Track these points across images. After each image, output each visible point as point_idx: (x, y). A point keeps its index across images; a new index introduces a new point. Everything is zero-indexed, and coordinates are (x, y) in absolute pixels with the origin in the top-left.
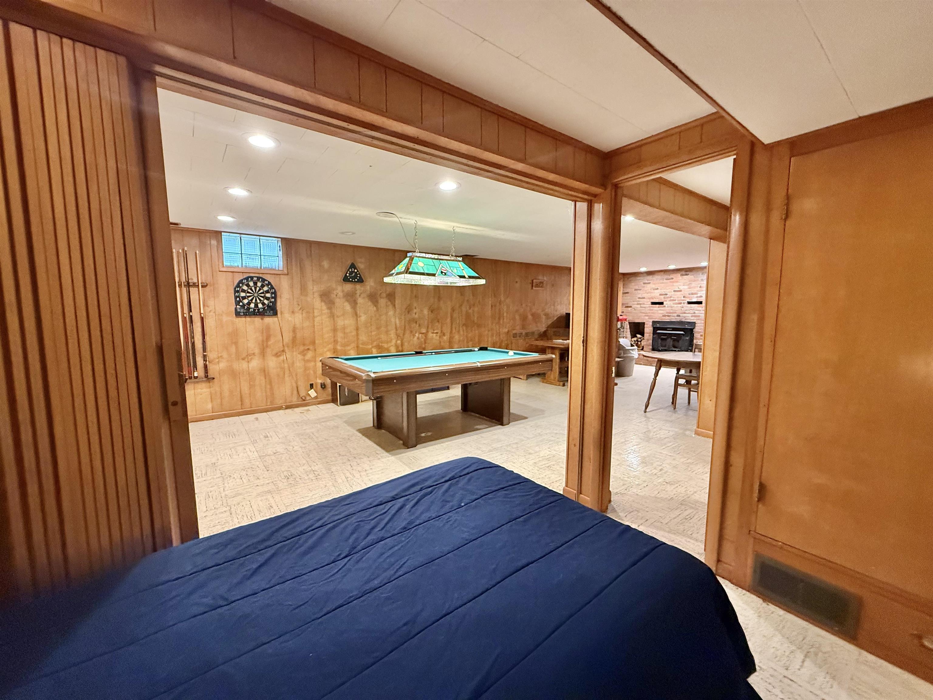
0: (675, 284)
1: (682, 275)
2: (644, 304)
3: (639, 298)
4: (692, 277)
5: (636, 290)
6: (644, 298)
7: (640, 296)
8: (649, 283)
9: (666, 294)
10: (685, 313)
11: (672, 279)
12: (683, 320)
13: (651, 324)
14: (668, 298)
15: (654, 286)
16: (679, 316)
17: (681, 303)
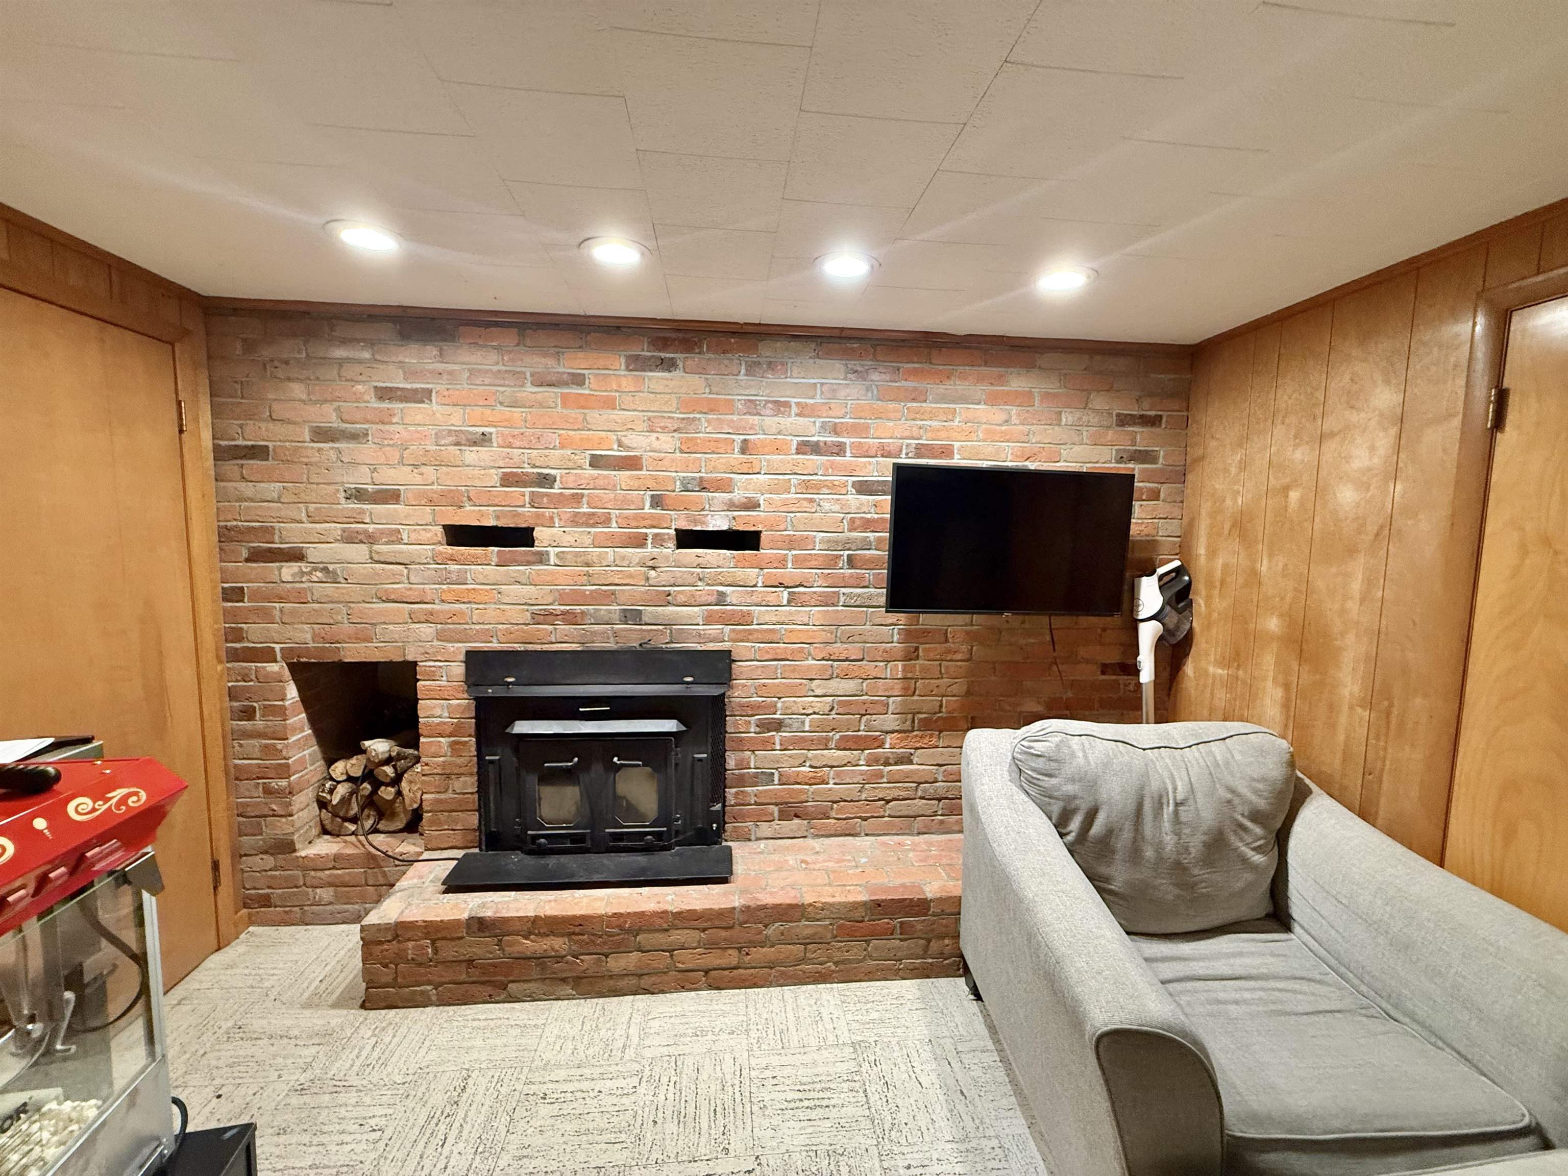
0: (596, 417)
1: (637, 364)
2: (395, 537)
3: (358, 495)
4: (696, 381)
5: (323, 435)
6: (391, 496)
7: (361, 478)
8: (423, 396)
9: (546, 480)
10: (667, 600)
11: (578, 380)
12: (662, 642)
13: (458, 669)
14: (559, 501)
15: (456, 419)
16: (631, 616)
17: (640, 542)
